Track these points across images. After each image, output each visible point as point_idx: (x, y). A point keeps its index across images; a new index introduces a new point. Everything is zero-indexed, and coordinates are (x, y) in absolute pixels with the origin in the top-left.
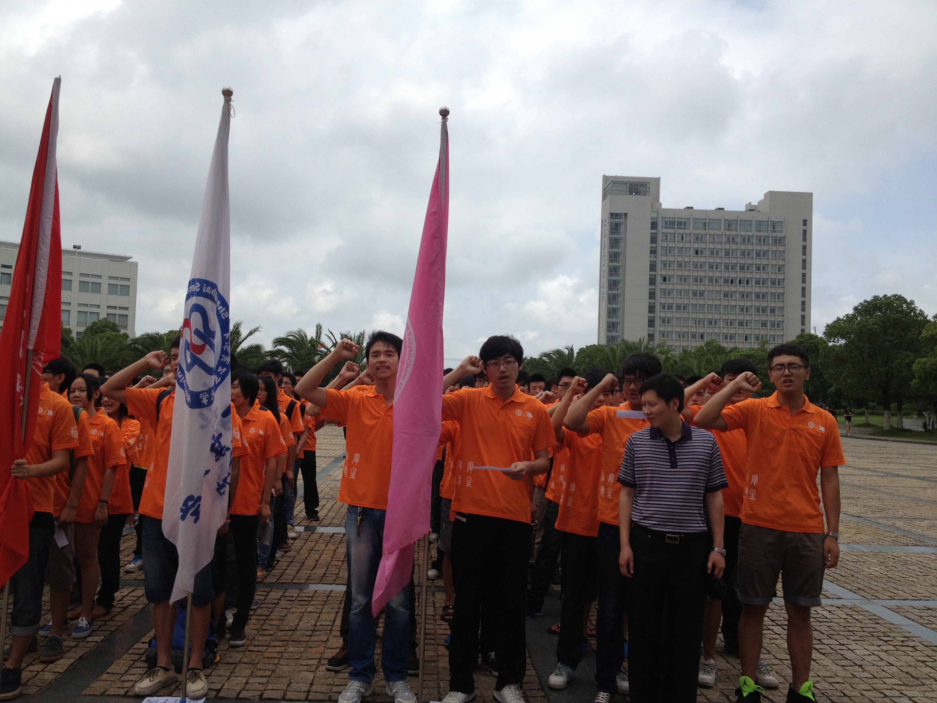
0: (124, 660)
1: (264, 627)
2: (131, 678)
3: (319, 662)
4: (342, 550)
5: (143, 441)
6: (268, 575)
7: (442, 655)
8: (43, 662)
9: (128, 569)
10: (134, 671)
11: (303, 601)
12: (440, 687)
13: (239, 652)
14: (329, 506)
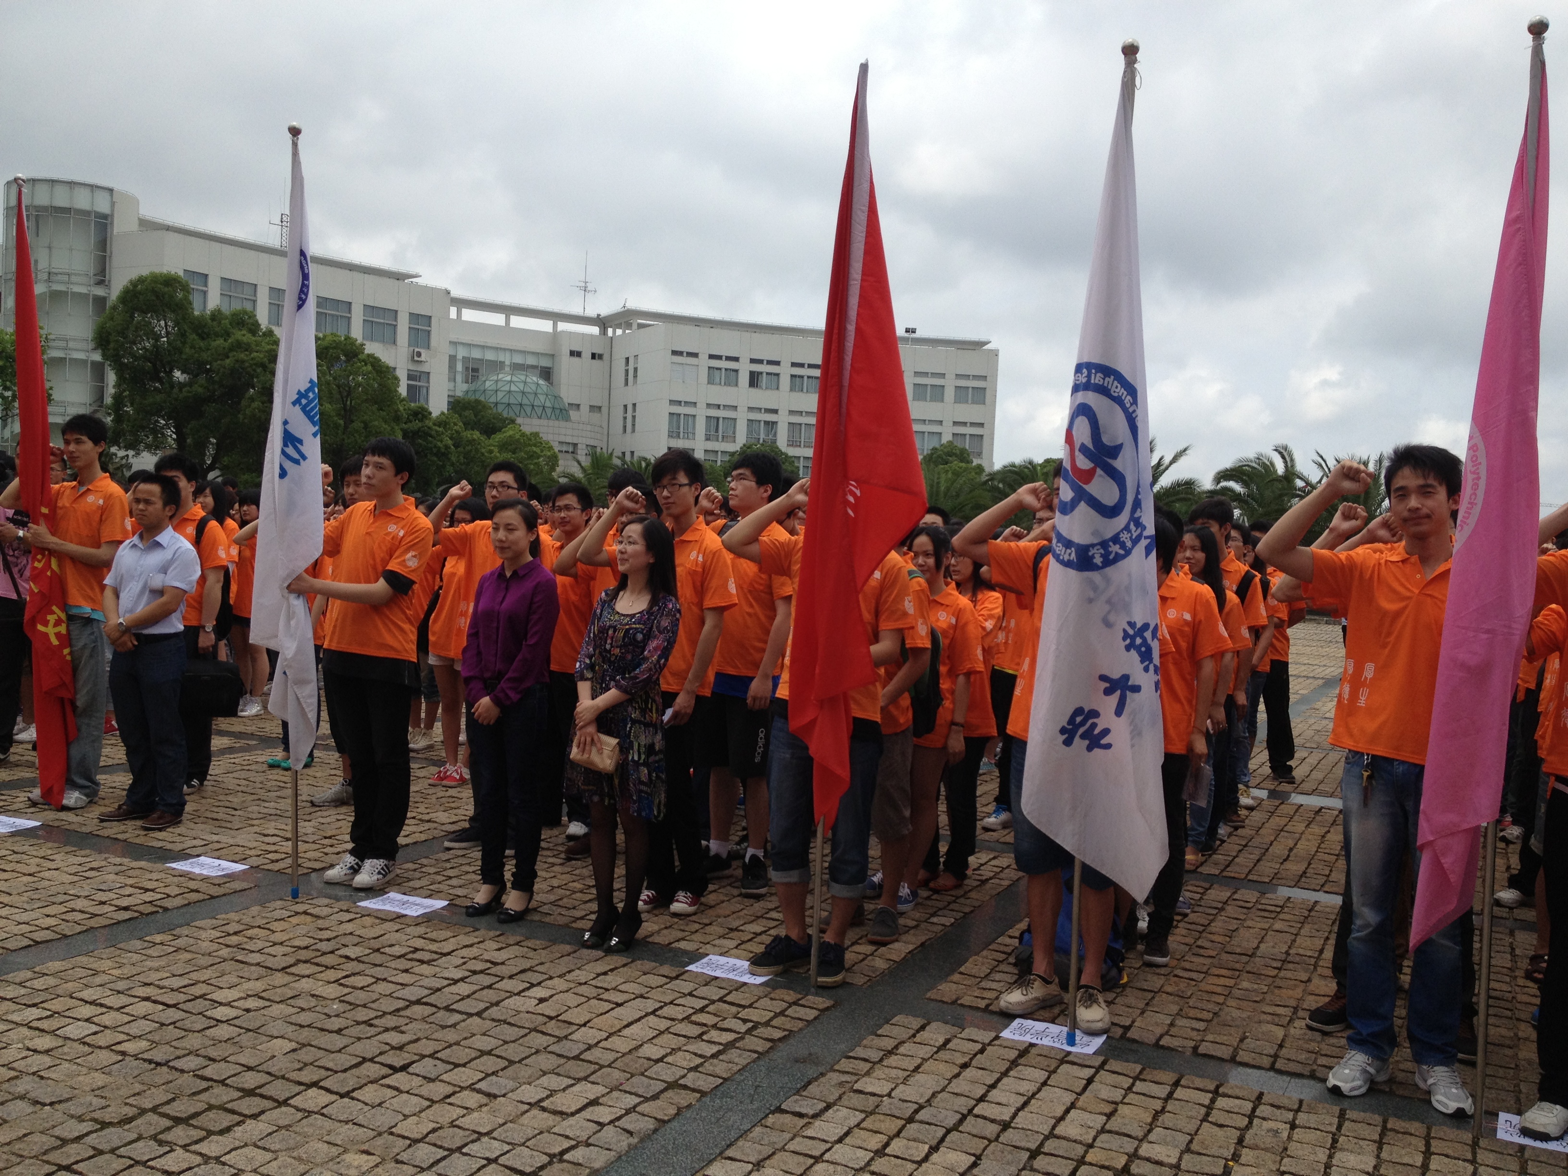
0: (984, 957)
1: (1199, 943)
2: (994, 985)
3: (1295, 1013)
4: (1336, 837)
5: (1007, 629)
6: (1206, 861)
7: (1526, 1039)
8: (872, 943)
9: (987, 826)
10: (998, 976)
11: (1265, 910)
12: (1520, 1092)
13: (1158, 974)
14: (1312, 760)
